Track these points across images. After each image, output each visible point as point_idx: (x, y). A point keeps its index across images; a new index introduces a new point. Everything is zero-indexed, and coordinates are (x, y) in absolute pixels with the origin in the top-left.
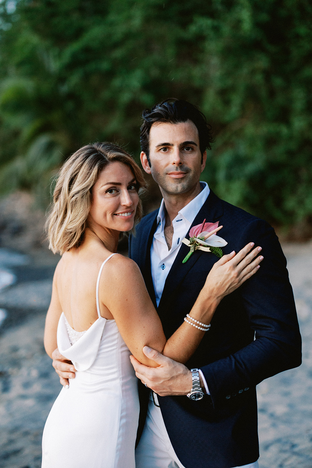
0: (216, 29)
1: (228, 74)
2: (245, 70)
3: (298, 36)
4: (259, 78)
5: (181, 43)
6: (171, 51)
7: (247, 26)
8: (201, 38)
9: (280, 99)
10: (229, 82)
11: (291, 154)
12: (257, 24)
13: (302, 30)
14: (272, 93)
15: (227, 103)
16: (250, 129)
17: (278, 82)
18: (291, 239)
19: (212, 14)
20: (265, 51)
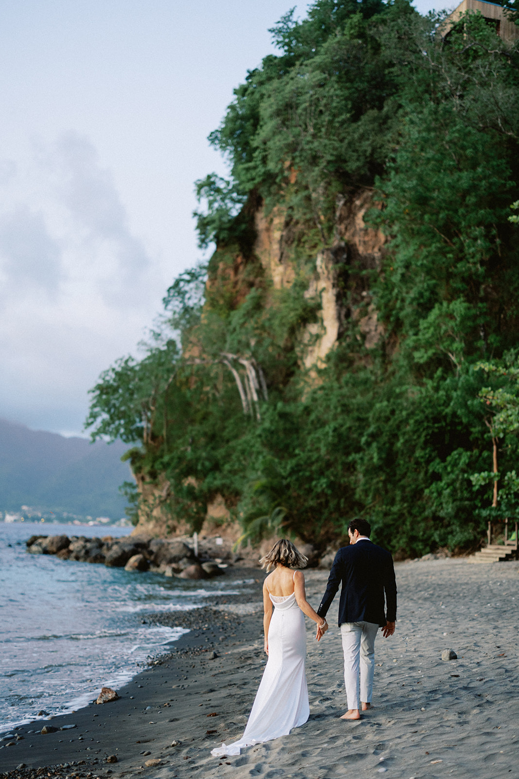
0: (362, 459)
1: (367, 482)
2: (375, 481)
3: (399, 465)
4: (381, 485)
5: (344, 464)
6: (340, 467)
7: (375, 460)
8: (354, 464)
9: (390, 494)
10: (367, 486)
11: (395, 520)
12: (380, 458)
14: (387, 492)
15: (367, 496)
16: (378, 508)
17: (389, 486)
18: (398, 560)
20: (384, 471)
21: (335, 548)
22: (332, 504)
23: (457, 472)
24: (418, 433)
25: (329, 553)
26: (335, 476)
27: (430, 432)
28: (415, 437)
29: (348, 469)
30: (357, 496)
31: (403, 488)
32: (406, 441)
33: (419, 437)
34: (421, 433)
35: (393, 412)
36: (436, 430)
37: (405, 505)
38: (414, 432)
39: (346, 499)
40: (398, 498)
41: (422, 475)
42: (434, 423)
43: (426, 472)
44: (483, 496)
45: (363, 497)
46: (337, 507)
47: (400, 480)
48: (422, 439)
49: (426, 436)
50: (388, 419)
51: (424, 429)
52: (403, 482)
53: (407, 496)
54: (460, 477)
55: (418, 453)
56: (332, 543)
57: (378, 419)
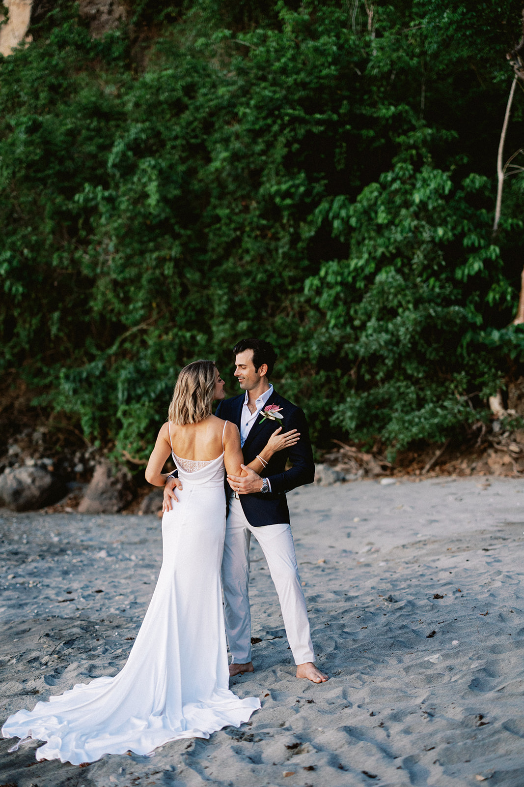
1: (128, 262)
2: (151, 258)
3: (216, 218)
4: (168, 269)
5: (60, 215)
6: (48, 226)
7: (153, 200)
8: (89, 211)
9: (193, 297)
10: (132, 272)
12: (163, 199)
13: (223, 212)
14: (186, 288)
15: (127, 300)
17: (192, 276)
19: (104, 181)
20: (176, 236)
21: (31, 448)
22: (23, 331)
23: (409, 223)
24: (268, 137)
25: (16, 461)
26: (36, 248)
27: (301, 131)
28: (259, 148)
29: (73, 232)
30: (96, 305)
31: (232, 280)
32: (235, 157)
33: (270, 145)
34: (275, 136)
35: (190, 90)
36: (317, 129)
37: (243, 325)
38: (255, 134)
39: (65, 312)
40: (220, 308)
41: (283, 247)
42: (310, 111)
43: (295, 238)
44: (484, 294)
45: (117, 305)
46: (41, 335)
47: (218, 262)
48: (279, 152)
49: (288, 144)
50: (178, 107)
51: (283, 127)
52: (229, 264)
53: (242, 304)
54: (426, 235)
55: (271, 186)
56: (23, 436)
57: (152, 110)
